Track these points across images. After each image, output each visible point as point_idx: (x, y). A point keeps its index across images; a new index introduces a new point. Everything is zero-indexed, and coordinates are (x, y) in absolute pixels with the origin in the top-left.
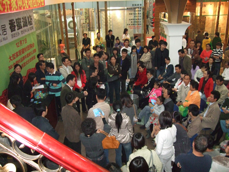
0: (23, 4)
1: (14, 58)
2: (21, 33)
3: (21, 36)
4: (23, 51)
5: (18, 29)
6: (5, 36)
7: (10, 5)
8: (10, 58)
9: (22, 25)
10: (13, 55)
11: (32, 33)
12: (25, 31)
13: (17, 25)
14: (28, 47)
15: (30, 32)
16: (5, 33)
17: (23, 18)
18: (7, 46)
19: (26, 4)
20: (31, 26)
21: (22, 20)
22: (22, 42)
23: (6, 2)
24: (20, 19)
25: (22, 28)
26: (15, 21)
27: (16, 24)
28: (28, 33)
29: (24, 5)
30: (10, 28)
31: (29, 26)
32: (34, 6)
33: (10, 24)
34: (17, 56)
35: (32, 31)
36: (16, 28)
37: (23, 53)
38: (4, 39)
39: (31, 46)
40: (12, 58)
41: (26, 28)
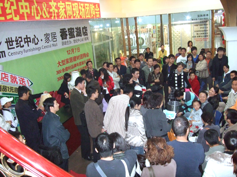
0: (73, 13)
1: (64, 64)
2: (73, 42)
3: (73, 44)
4: (75, 58)
5: (70, 38)
6: (55, 43)
7: (58, 13)
8: (59, 63)
9: (75, 35)
10: (63, 61)
11: (87, 43)
12: (79, 40)
13: (69, 34)
14: (81, 55)
15: (85, 42)
16: (55, 40)
17: (76, 28)
18: (56, 52)
19: (77, 14)
20: (86, 36)
21: (75, 30)
22: (75, 50)
23: (54, 11)
24: (73, 29)
25: (74, 37)
26: (67, 30)
27: (67, 33)
28: (82, 42)
29: (75, 15)
30: (61, 36)
31: (83, 37)
32: (87, 17)
33: (61, 32)
34: (68, 62)
35: (87, 41)
36: (68, 36)
37: (75, 60)
38: (53, 45)
39: (85, 55)
40: (61, 64)
41: (79, 38)
